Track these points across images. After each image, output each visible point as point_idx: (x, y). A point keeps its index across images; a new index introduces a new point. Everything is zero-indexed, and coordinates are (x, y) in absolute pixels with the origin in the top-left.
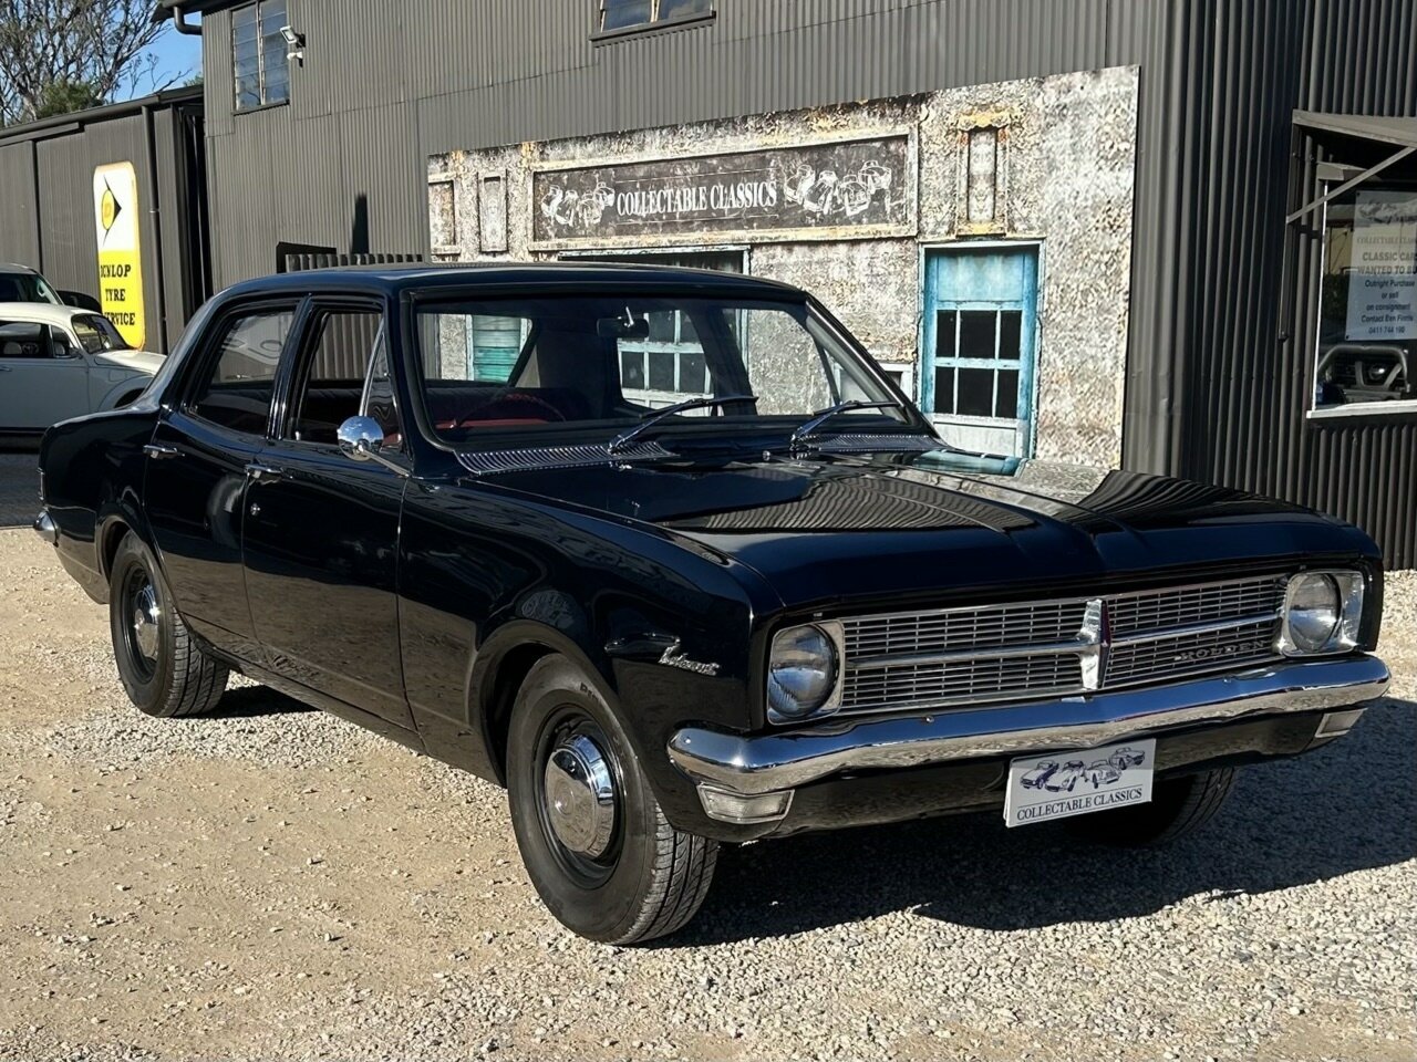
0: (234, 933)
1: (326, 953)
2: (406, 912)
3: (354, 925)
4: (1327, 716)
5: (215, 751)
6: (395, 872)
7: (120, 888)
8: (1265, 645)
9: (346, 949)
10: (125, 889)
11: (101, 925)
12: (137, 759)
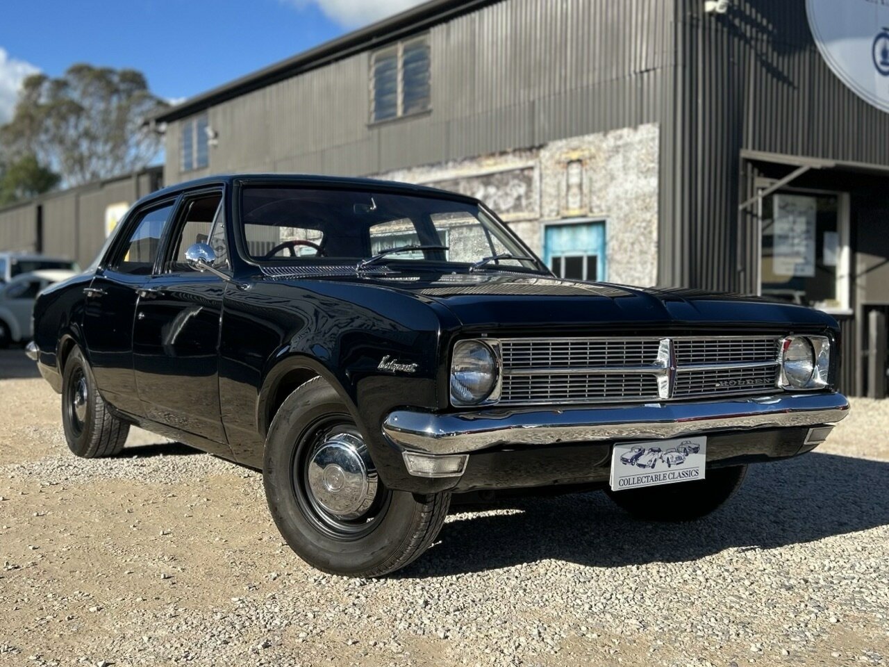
0: (100, 574)
1: (160, 586)
2: (220, 562)
3: (183, 569)
4: (811, 429)
5: (117, 475)
6: (217, 539)
7: (31, 548)
8: (771, 382)
9: (173, 584)
10: (34, 548)
11: (10, 569)
12: (67, 479)
